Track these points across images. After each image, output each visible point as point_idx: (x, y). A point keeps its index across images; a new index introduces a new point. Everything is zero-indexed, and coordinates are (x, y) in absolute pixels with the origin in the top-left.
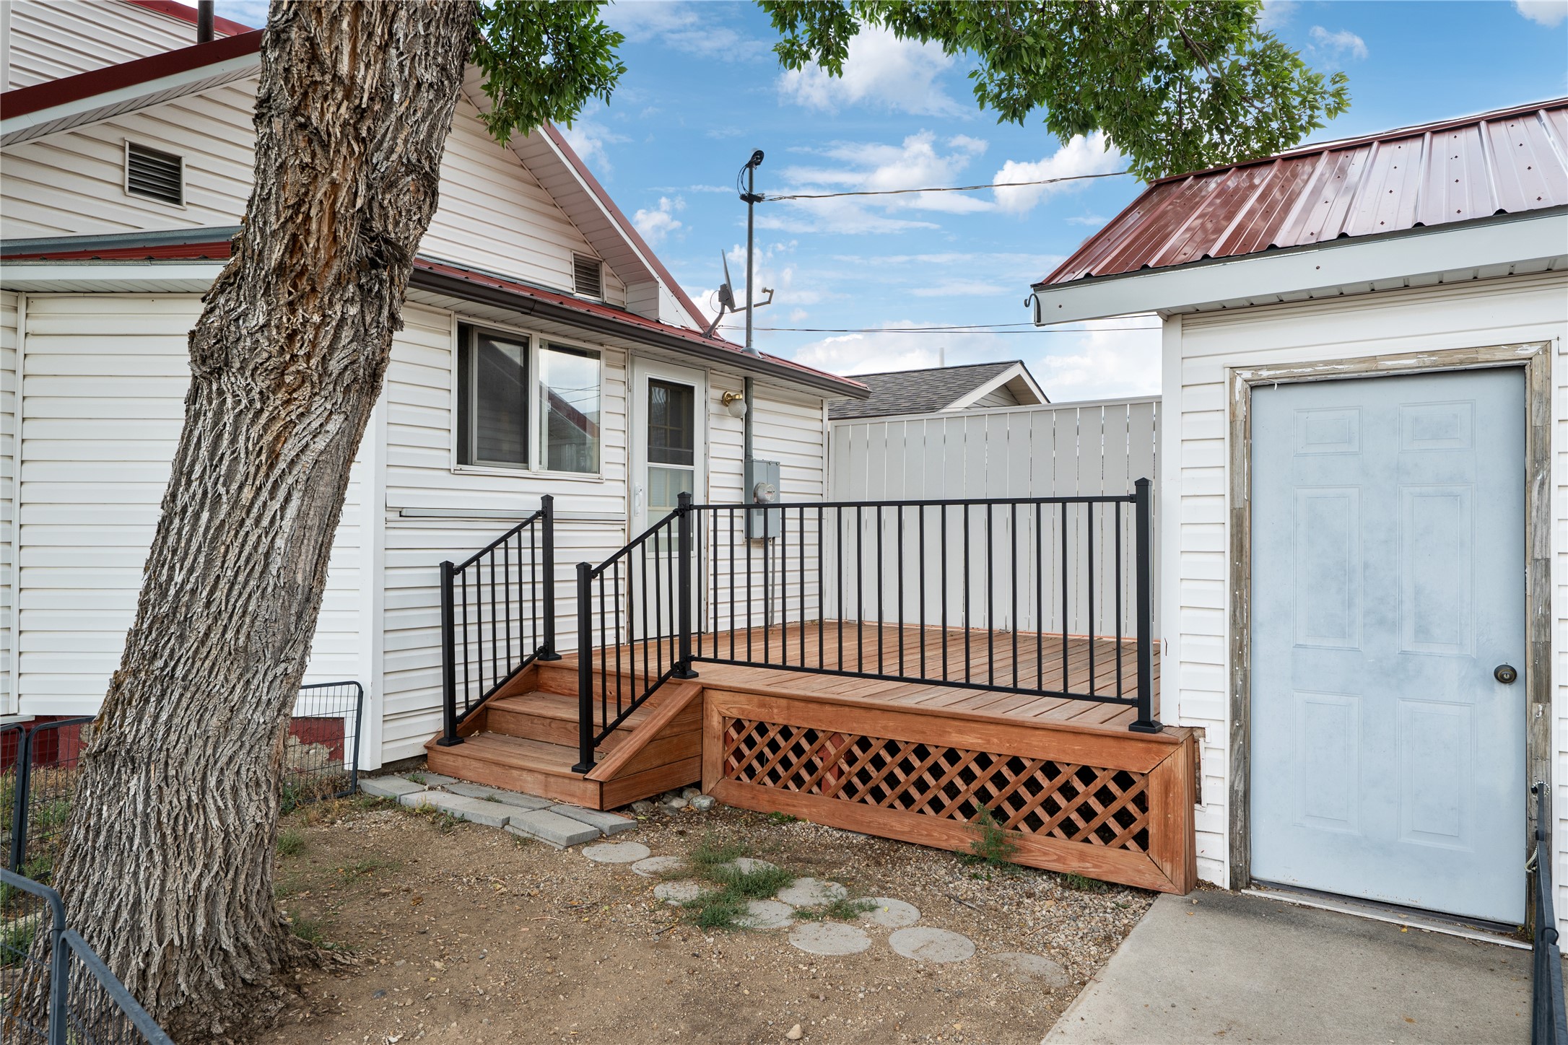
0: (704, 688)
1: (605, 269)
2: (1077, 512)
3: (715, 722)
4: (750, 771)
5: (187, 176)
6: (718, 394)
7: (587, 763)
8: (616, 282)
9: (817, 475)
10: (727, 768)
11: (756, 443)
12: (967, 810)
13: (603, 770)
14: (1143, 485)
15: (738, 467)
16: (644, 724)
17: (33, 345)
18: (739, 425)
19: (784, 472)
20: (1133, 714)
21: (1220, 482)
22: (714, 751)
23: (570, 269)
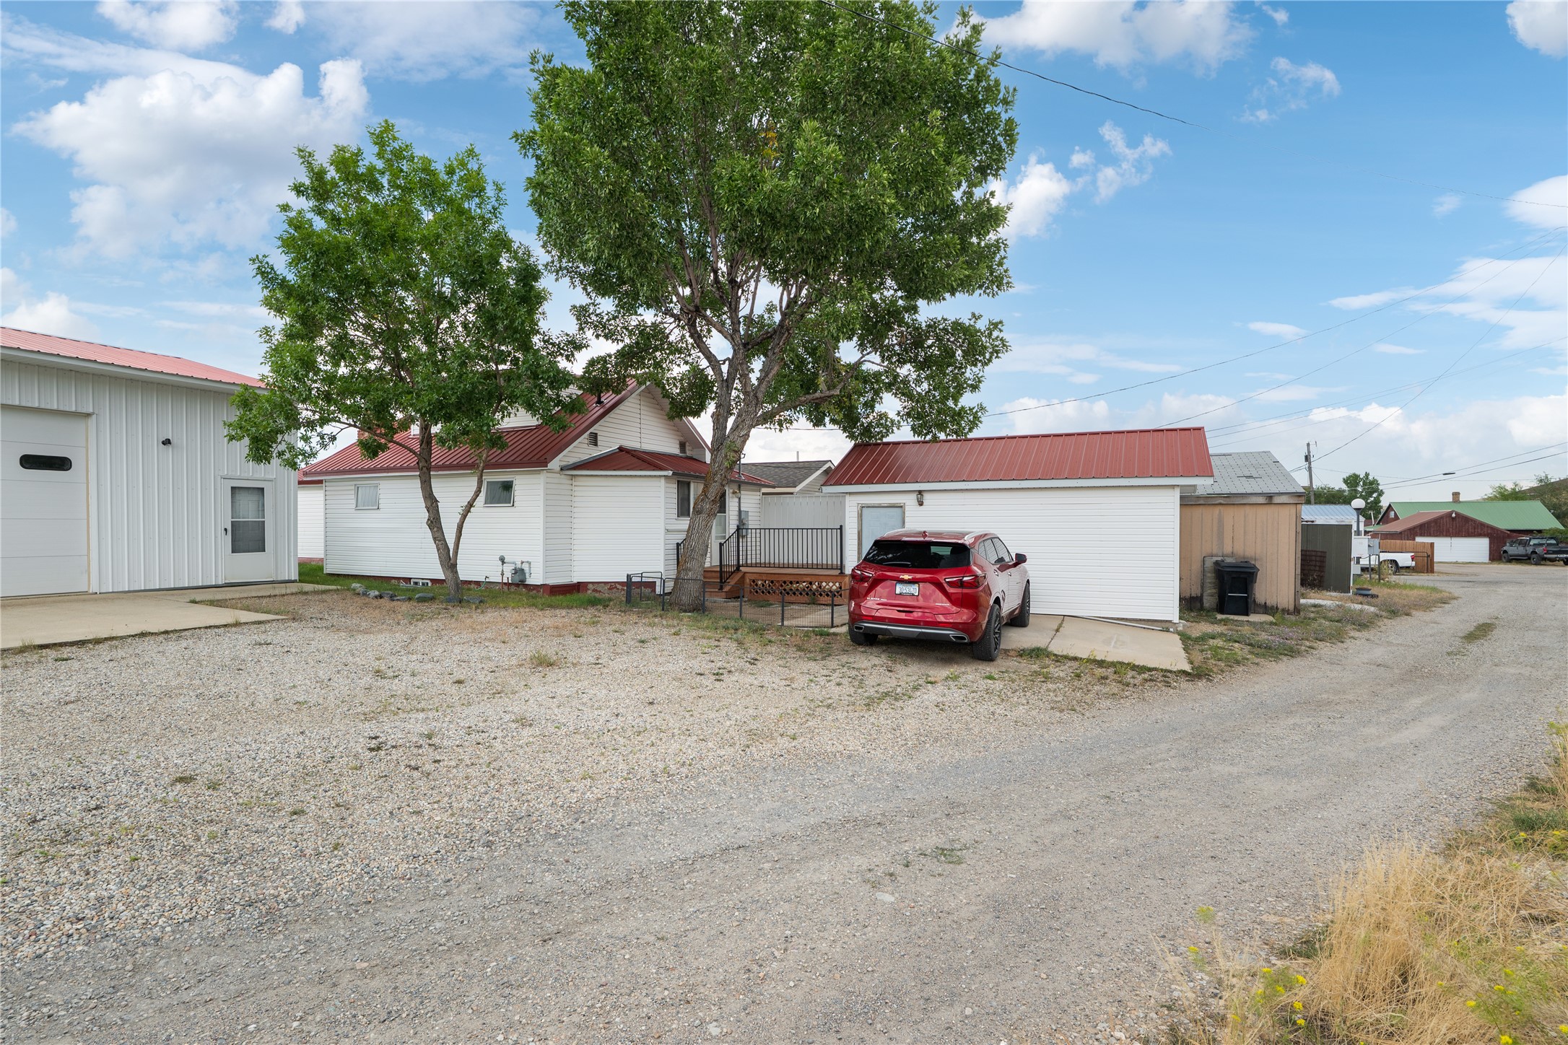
0: (745, 573)
1: (687, 444)
2: (824, 531)
3: (748, 581)
4: (757, 592)
5: (599, 438)
6: (731, 491)
7: (721, 588)
8: (690, 448)
9: (758, 514)
10: (751, 592)
11: (742, 505)
12: (807, 594)
13: (727, 588)
14: (841, 526)
15: (737, 513)
16: (733, 581)
17: (576, 488)
18: (737, 500)
19: (750, 514)
20: (839, 571)
21: (856, 525)
22: (747, 587)
23: (678, 446)
